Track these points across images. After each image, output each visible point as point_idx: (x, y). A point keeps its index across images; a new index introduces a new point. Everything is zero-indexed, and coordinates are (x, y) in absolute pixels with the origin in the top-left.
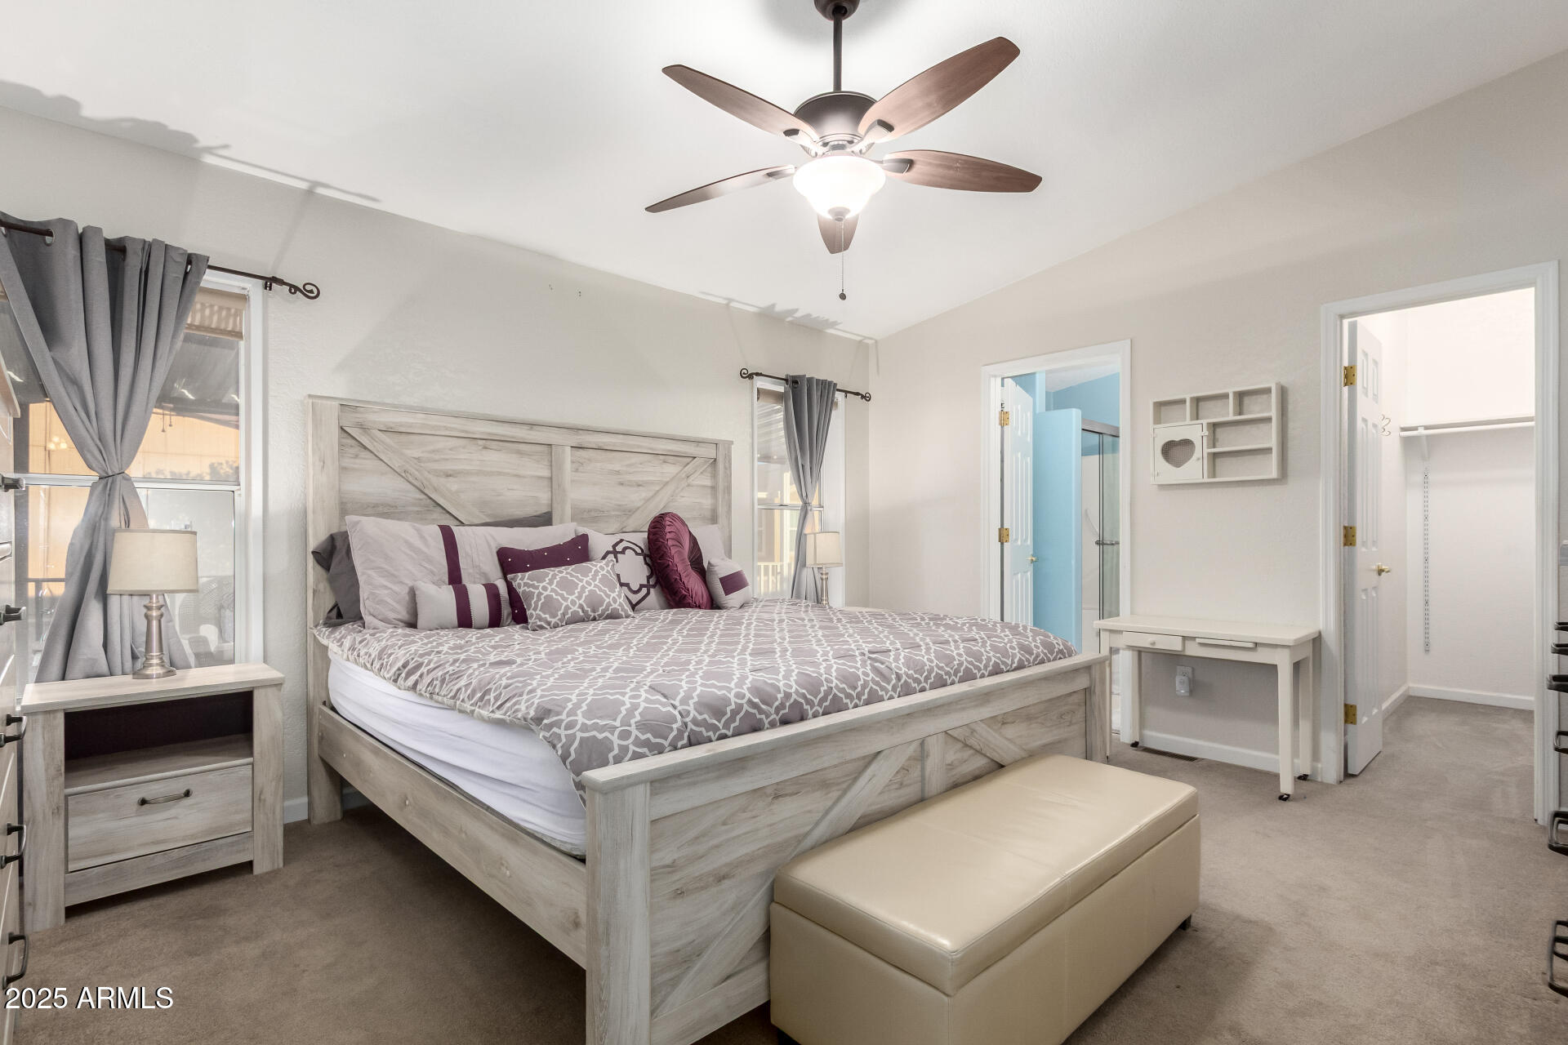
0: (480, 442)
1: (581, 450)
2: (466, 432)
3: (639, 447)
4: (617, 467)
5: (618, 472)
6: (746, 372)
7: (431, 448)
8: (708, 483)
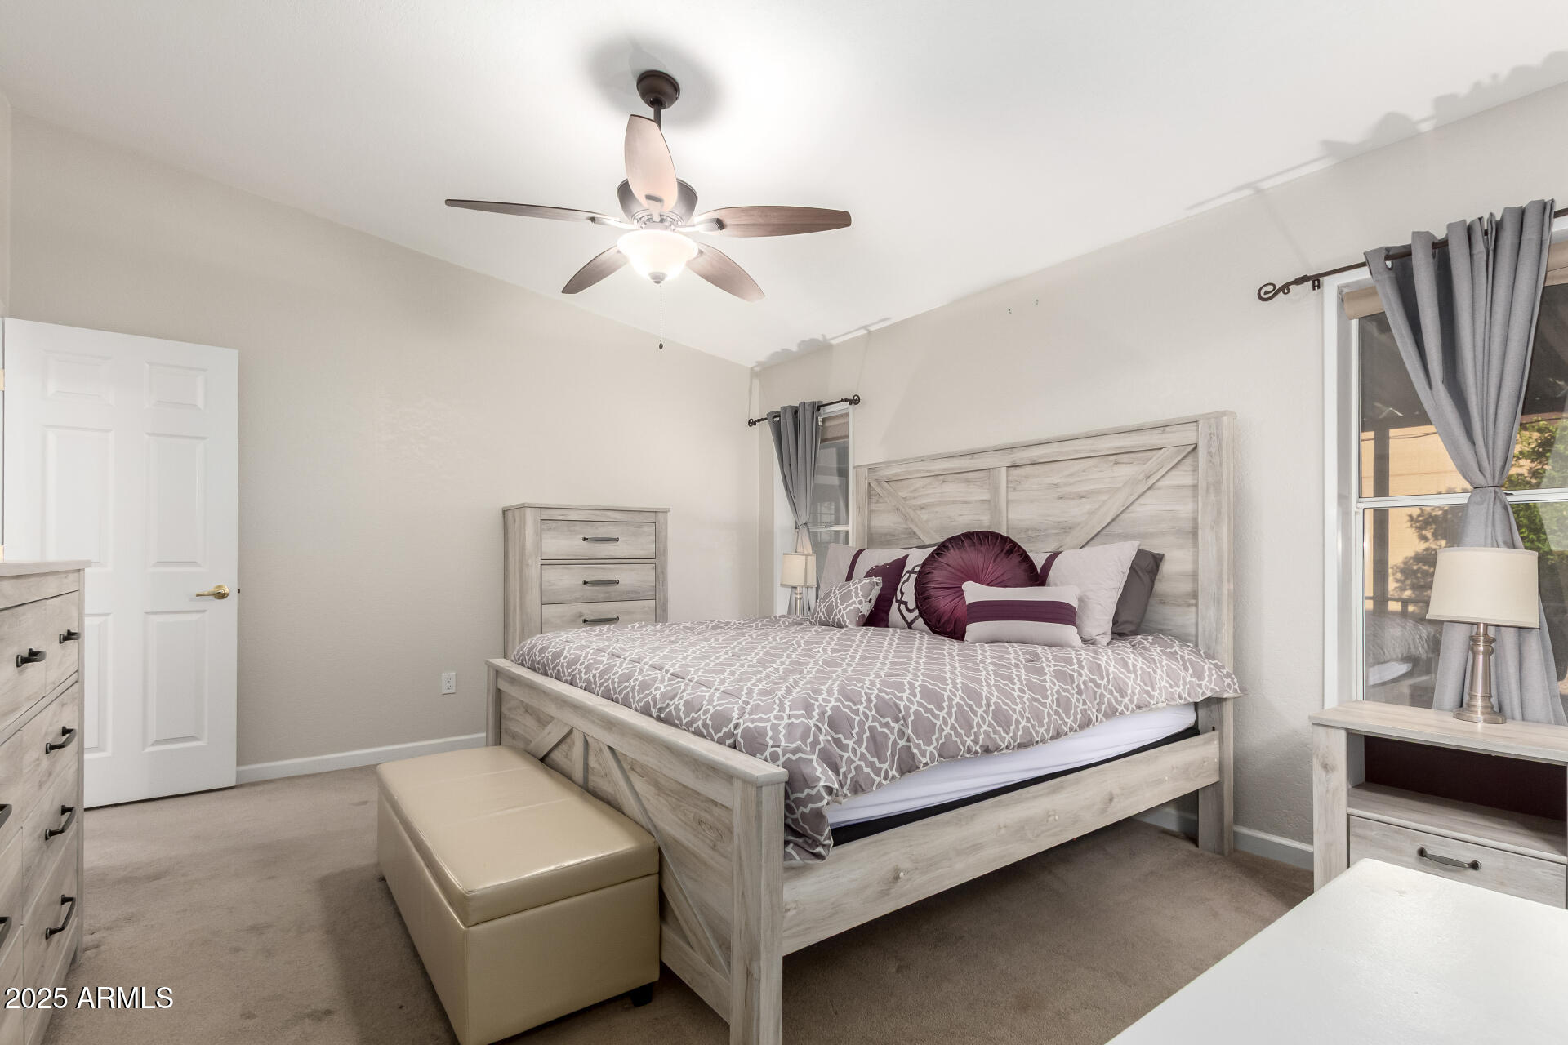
0: (941, 477)
1: (1018, 468)
2: (930, 471)
3: (1076, 451)
4: (1055, 480)
5: (1057, 486)
6: (1270, 288)
7: (912, 489)
8: (1188, 480)
